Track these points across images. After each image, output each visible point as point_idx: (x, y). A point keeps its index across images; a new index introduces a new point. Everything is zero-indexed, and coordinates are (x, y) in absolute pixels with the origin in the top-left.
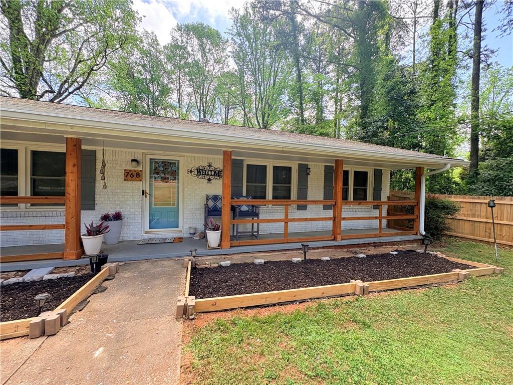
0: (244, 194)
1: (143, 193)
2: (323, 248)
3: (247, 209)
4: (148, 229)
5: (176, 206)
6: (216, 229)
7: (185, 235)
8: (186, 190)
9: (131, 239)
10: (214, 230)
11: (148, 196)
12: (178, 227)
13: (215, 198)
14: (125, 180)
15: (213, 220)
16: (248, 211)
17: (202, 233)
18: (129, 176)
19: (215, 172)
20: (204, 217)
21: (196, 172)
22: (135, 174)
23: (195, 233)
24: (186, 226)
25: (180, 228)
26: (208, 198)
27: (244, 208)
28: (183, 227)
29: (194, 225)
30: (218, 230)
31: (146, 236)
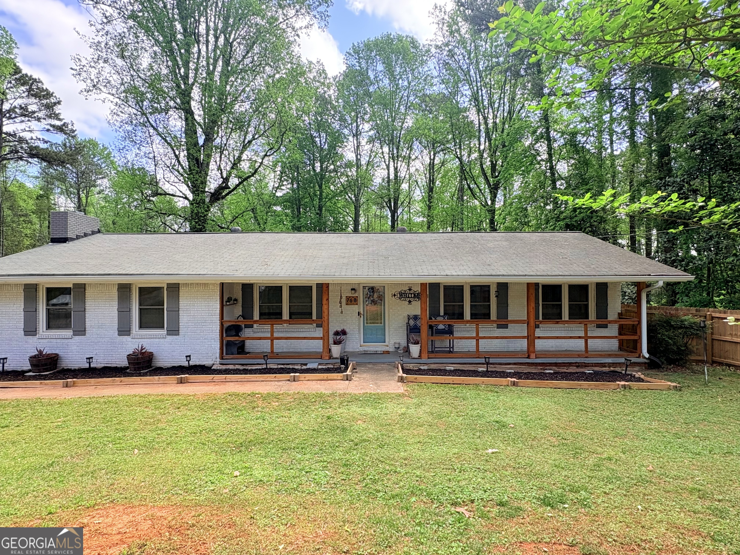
0: (442, 313)
1: (359, 314)
2: (515, 364)
3: (443, 327)
4: (362, 343)
5: (383, 325)
6: (416, 343)
7: (391, 349)
8: (391, 311)
9: (351, 350)
10: (415, 344)
11: (362, 316)
12: (385, 342)
13: (416, 318)
14: (346, 304)
15: (414, 336)
16: (444, 329)
17: (405, 347)
18: (349, 301)
19: (414, 295)
20: (406, 334)
21: (399, 295)
22: (353, 299)
23: (399, 348)
24: (392, 342)
25: (386, 344)
26: (409, 318)
27: (441, 327)
28: (389, 342)
29: (398, 341)
30: (418, 343)
31: (361, 349)
